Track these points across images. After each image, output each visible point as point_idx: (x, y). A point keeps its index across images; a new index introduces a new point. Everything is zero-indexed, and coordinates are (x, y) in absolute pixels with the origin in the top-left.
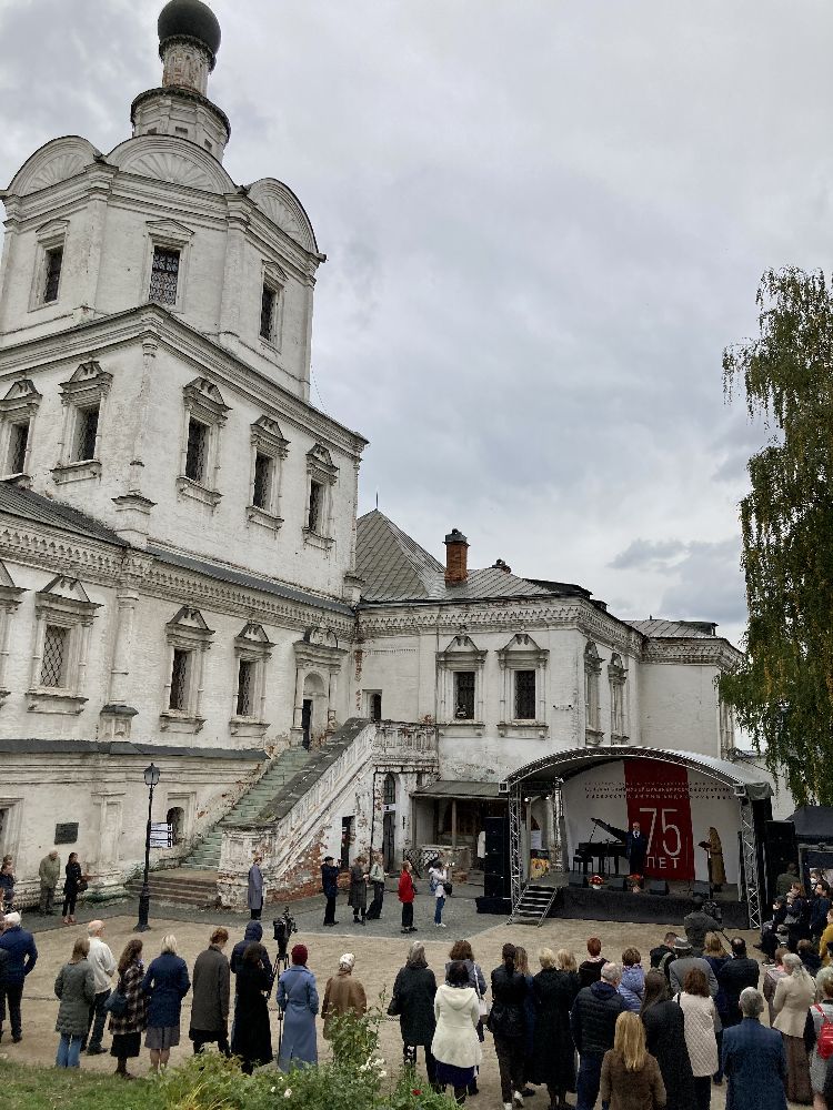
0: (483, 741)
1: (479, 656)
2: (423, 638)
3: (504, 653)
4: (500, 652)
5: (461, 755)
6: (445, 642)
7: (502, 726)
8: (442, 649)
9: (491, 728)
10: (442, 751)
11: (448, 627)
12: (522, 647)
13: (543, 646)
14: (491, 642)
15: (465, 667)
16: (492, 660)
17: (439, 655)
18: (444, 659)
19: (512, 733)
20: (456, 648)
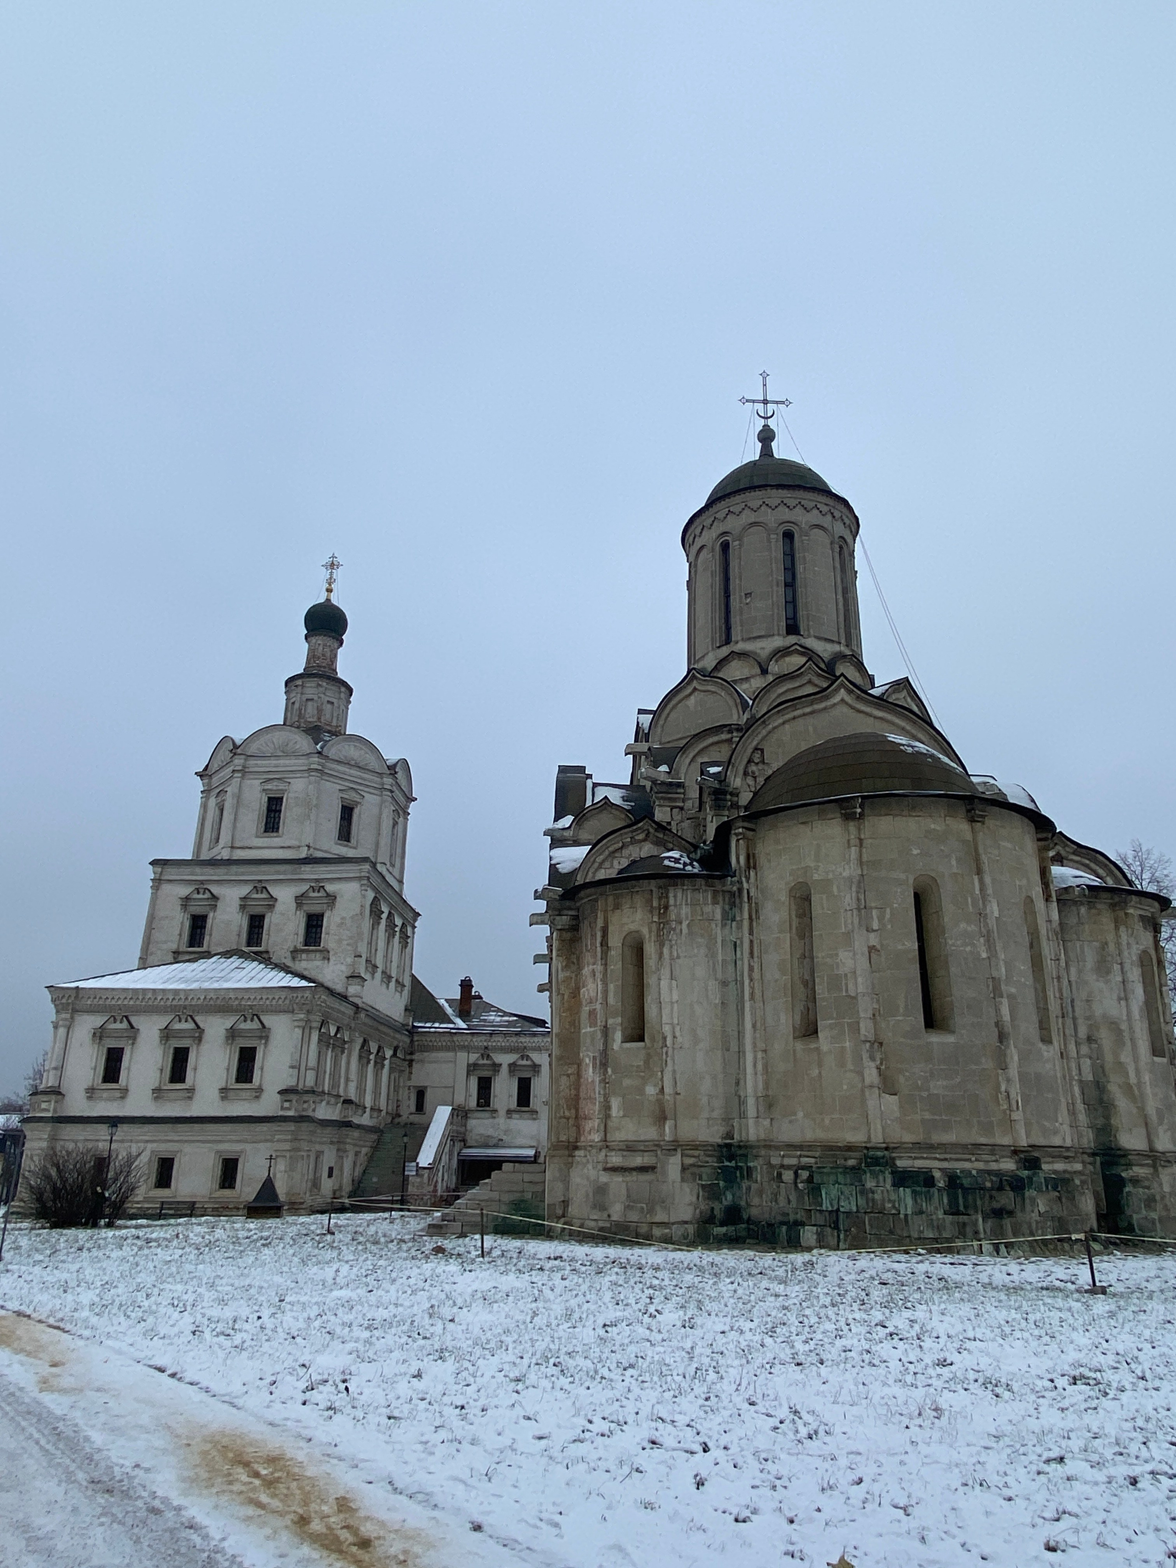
0: (496, 1121)
1: (496, 1067)
2: (458, 1054)
3: (513, 1067)
4: (510, 1065)
5: (482, 1131)
6: (474, 1057)
7: (509, 1112)
8: (471, 1062)
9: (502, 1112)
10: (469, 1128)
11: (477, 1048)
12: (524, 1062)
13: (537, 1062)
14: (505, 1059)
15: (486, 1074)
16: (504, 1069)
17: (469, 1065)
18: (472, 1068)
19: (515, 1116)
20: (481, 1062)
